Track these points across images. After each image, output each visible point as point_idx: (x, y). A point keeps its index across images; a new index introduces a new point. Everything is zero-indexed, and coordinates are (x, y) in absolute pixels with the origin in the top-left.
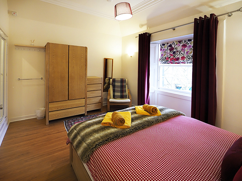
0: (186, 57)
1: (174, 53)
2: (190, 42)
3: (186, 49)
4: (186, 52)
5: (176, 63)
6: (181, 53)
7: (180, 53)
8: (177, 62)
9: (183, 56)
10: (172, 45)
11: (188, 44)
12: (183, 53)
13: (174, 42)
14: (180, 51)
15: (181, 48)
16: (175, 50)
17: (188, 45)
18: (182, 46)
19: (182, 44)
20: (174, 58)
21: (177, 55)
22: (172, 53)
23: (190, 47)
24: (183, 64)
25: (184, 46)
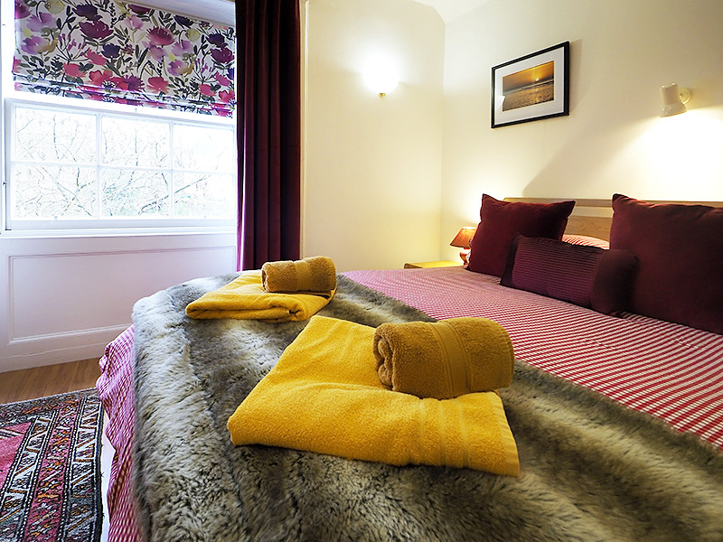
0: (171, 83)
1: (111, 51)
2: (186, 28)
3: (168, 49)
4: (167, 61)
5: (118, 100)
6: (145, 61)
7: (140, 62)
8: (129, 97)
9: (156, 75)
10: (100, 12)
11: (178, 32)
12: (155, 63)
13: (106, 2)
14: (142, 49)
15: (148, 41)
16: (115, 41)
17: (176, 37)
18: (153, 32)
19: (149, 25)
20: (115, 75)
21: (127, 64)
22: (101, 49)
23: (184, 48)
24: (156, 111)
25: (161, 35)
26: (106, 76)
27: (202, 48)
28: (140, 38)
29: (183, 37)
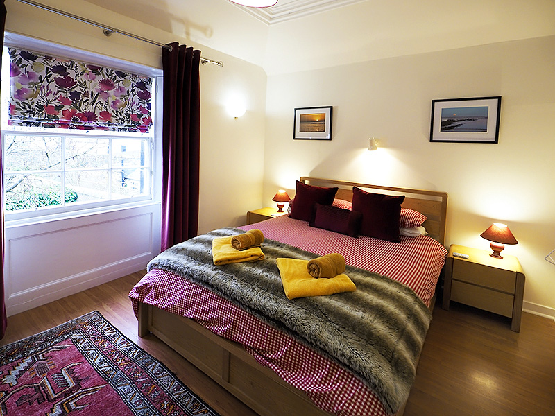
0: (113, 114)
1: (76, 95)
2: (122, 79)
3: (111, 92)
4: (111, 100)
5: (79, 127)
6: (97, 101)
7: (94, 101)
8: (86, 125)
9: (104, 110)
10: (68, 70)
11: (117, 82)
12: (103, 102)
13: (72, 63)
14: (95, 93)
15: (99, 88)
16: (78, 89)
17: (116, 85)
18: (102, 82)
19: (100, 78)
20: (78, 112)
21: (86, 104)
22: (69, 94)
23: (121, 92)
24: (103, 133)
25: (107, 84)
26: (73, 113)
27: (132, 91)
28: (94, 86)
29: (121, 84)
